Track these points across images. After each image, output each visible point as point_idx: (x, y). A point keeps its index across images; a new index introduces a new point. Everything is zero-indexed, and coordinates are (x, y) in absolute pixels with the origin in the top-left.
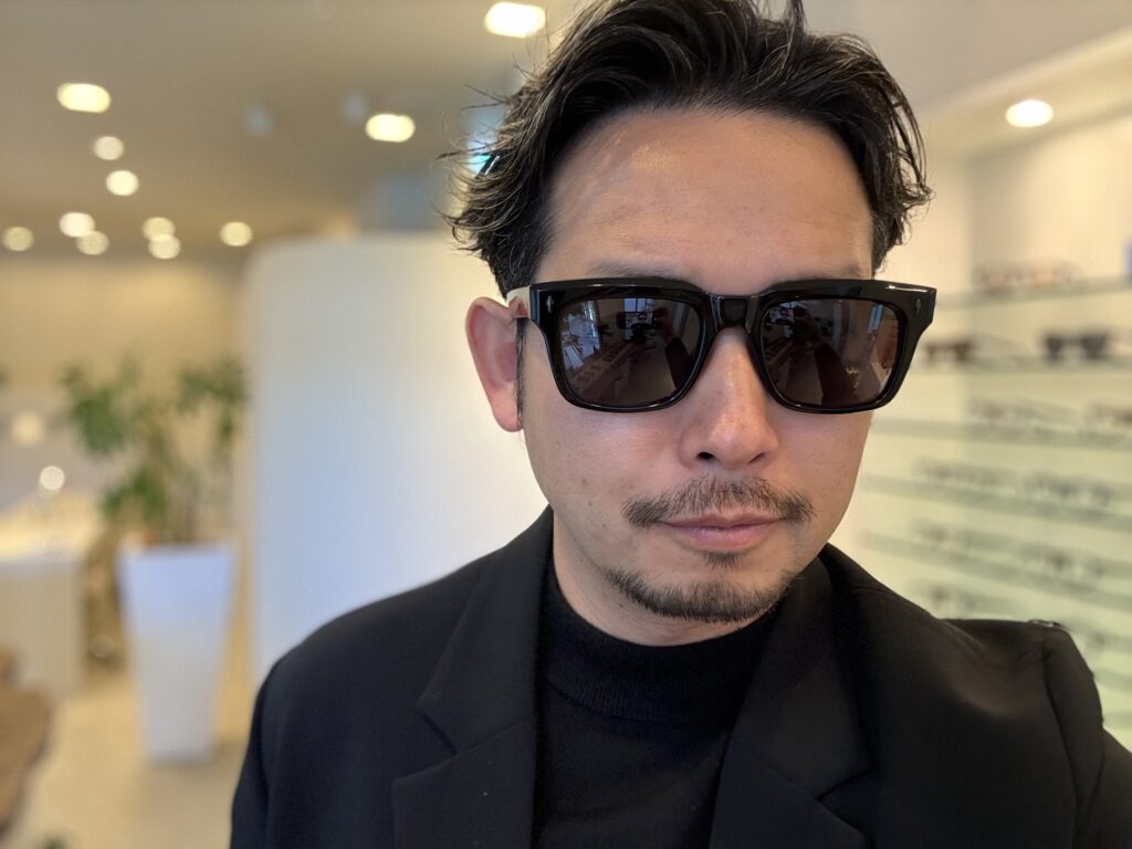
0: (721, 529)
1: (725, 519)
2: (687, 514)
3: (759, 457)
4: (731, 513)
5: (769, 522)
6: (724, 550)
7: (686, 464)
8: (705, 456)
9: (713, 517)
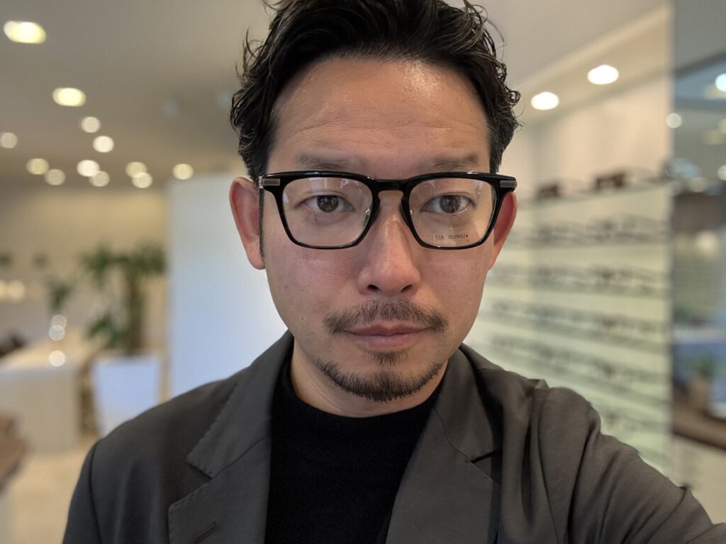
0: (384, 336)
1: (386, 329)
2: (360, 325)
3: (408, 288)
4: (389, 325)
5: (417, 331)
6: (388, 350)
7: (362, 292)
8: (372, 288)
9: (378, 327)
